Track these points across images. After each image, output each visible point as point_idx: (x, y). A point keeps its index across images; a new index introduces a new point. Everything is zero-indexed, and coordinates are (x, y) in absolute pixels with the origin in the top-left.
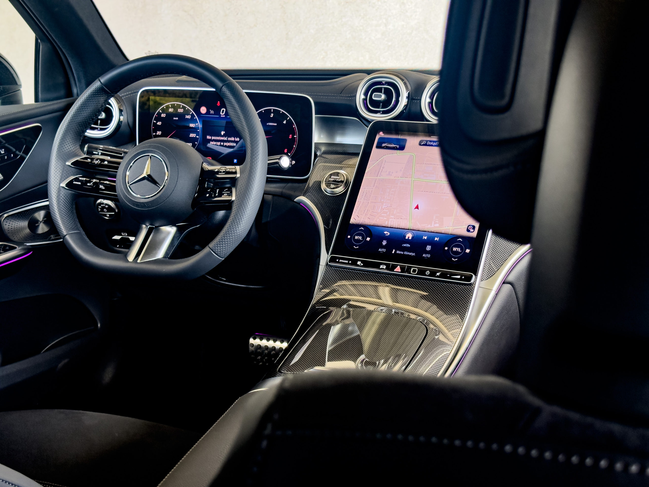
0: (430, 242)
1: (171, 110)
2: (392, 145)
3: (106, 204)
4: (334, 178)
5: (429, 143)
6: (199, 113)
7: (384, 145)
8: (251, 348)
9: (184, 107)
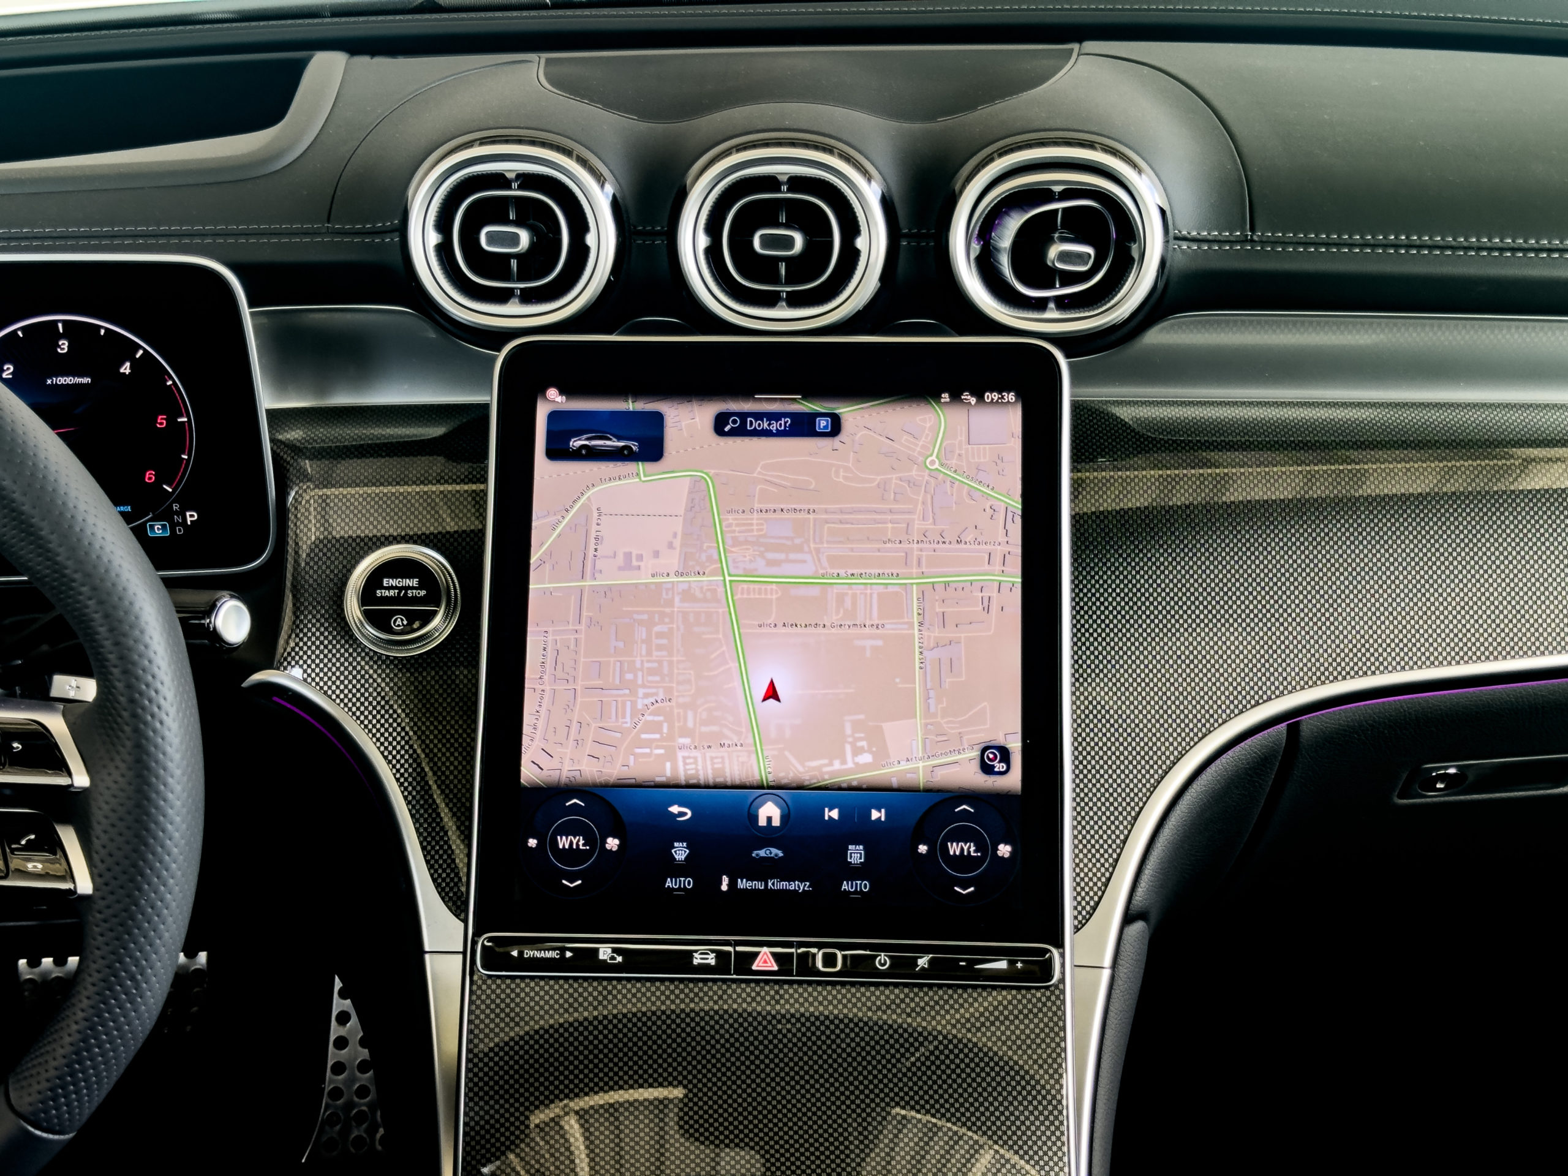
0: (856, 828)
2: (608, 443)
4: (396, 588)
5: (753, 424)
7: (576, 443)
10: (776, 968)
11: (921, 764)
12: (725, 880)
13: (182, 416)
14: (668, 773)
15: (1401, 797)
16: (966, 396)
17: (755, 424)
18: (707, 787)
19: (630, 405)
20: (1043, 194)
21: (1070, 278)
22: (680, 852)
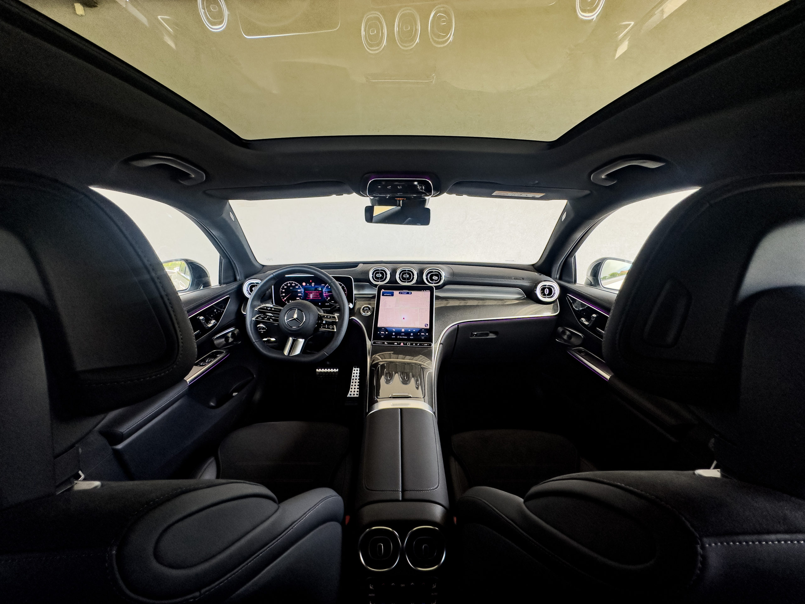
0: (412, 332)
1: (289, 285)
3: (262, 327)
4: (366, 309)
6: (302, 286)
7: (385, 294)
8: (317, 373)
9: (295, 283)
10: (403, 345)
11: (419, 326)
12: (398, 336)
14: (393, 326)
15: (471, 337)
16: (424, 291)
17: (403, 293)
18: (397, 328)
19: (391, 291)
20: (432, 272)
21: (436, 280)
22: (394, 334)
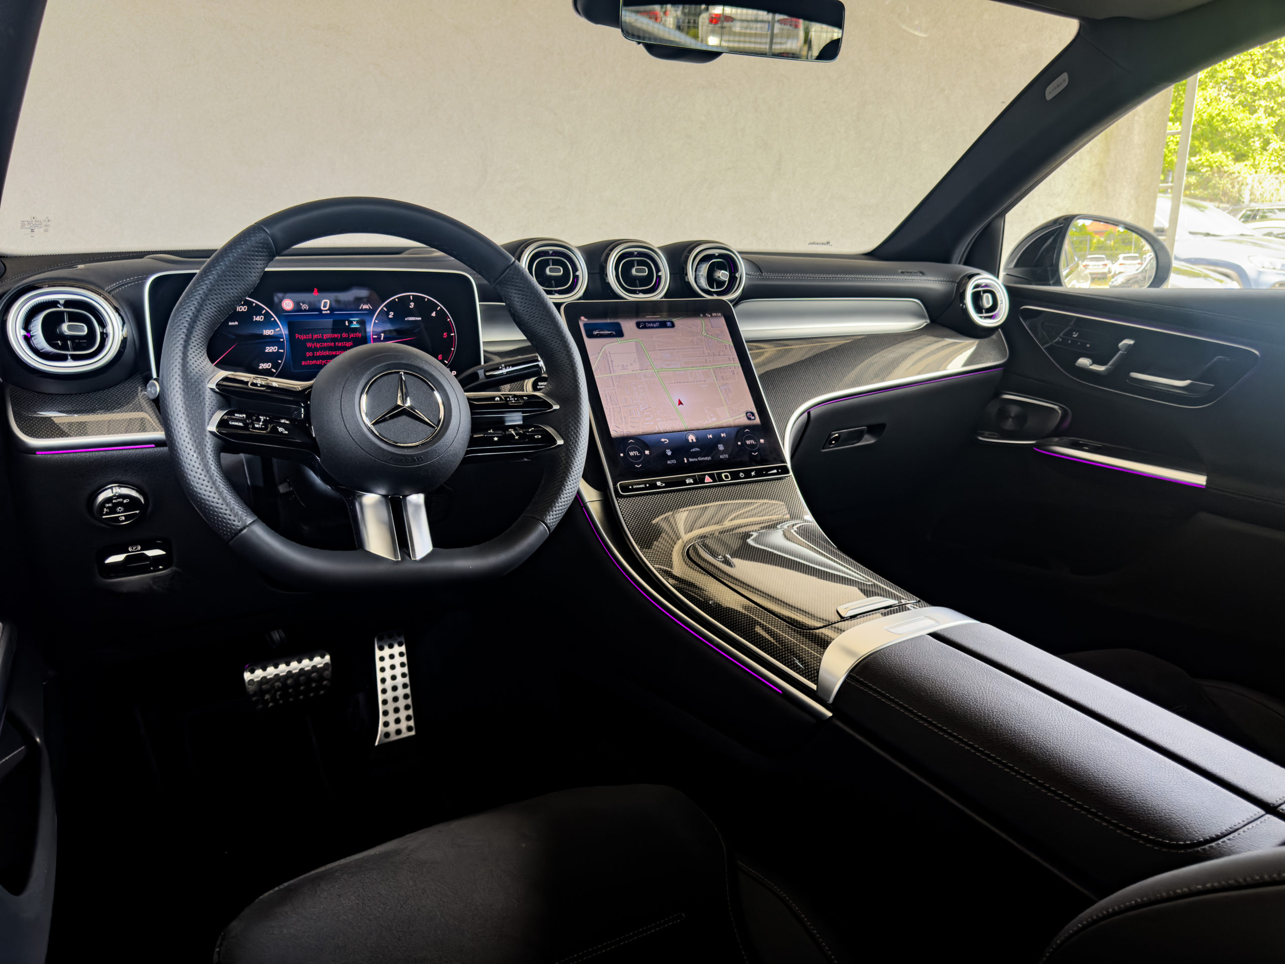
2: (605, 332)
3: (125, 497)
6: (279, 311)
8: (251, 688)
9: (248, 303)
10: (712, 481)
11: (731, 419)
12: (685, 459)
13: (452, 333)
14: (657, 430)
15: (824, 448)
16: (707, 315)
17: (649, 325)
18: (670, 432)
19: (608, 321)
20: (712, 256)
22: (669, 453)
